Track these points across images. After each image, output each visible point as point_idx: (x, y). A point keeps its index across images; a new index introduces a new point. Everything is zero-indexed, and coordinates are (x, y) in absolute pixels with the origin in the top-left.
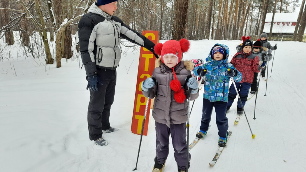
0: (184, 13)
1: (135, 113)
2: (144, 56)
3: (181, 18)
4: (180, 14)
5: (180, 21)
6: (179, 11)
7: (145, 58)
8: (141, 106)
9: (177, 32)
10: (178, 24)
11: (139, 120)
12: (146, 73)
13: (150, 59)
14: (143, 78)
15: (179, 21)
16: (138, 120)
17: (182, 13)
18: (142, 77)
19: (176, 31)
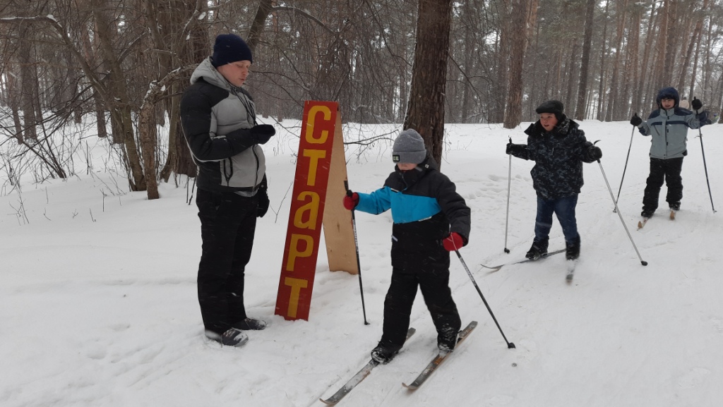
1: (285, 274)
2: (307, 153)
7: (308, 159)
8: (297, 259)
11: (292, 289)
12: (310, 189)
13: (320, 160)
14: (304, 200)
16: (290, 287)
18: (302, 197)
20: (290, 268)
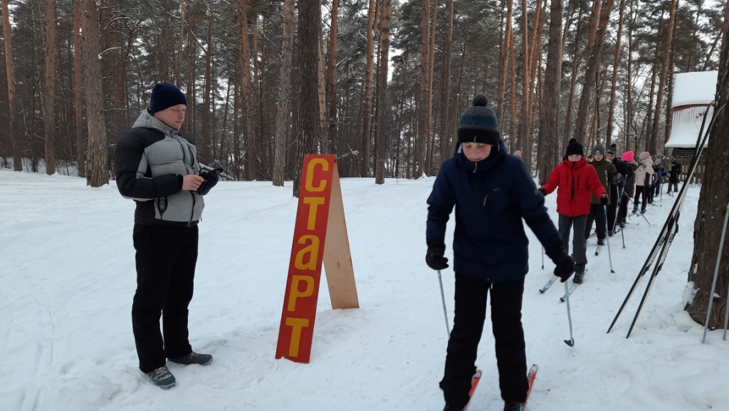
1: (286, 314)
2: (307, 200)
7: (309, 205)
8: (298, 299)
11: (294, 328)
12: (311, 232)
16: (291, 328)
18: (302, 240)
20: (292, 308)
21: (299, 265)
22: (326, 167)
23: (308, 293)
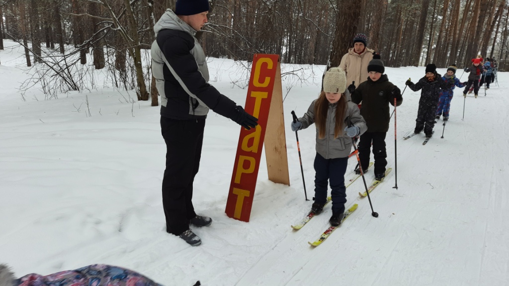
0: (353, 23)
1: (233, 185)
2: (253, 94)
3: (347, 32)
4: (346, 24)
5: (345, 36)
6: (344, 19)
7: (254, 98)
8: (243, 174)
9: (338, 54)
10: (341, 41)
11: (238, 197)
13: (263, 100)
15: (343, 35)
17: (348, 23)
19: (336, 54)
20: (238, 181)
21: (245, 148)
22: (270, 66)
23: (251, 170)
